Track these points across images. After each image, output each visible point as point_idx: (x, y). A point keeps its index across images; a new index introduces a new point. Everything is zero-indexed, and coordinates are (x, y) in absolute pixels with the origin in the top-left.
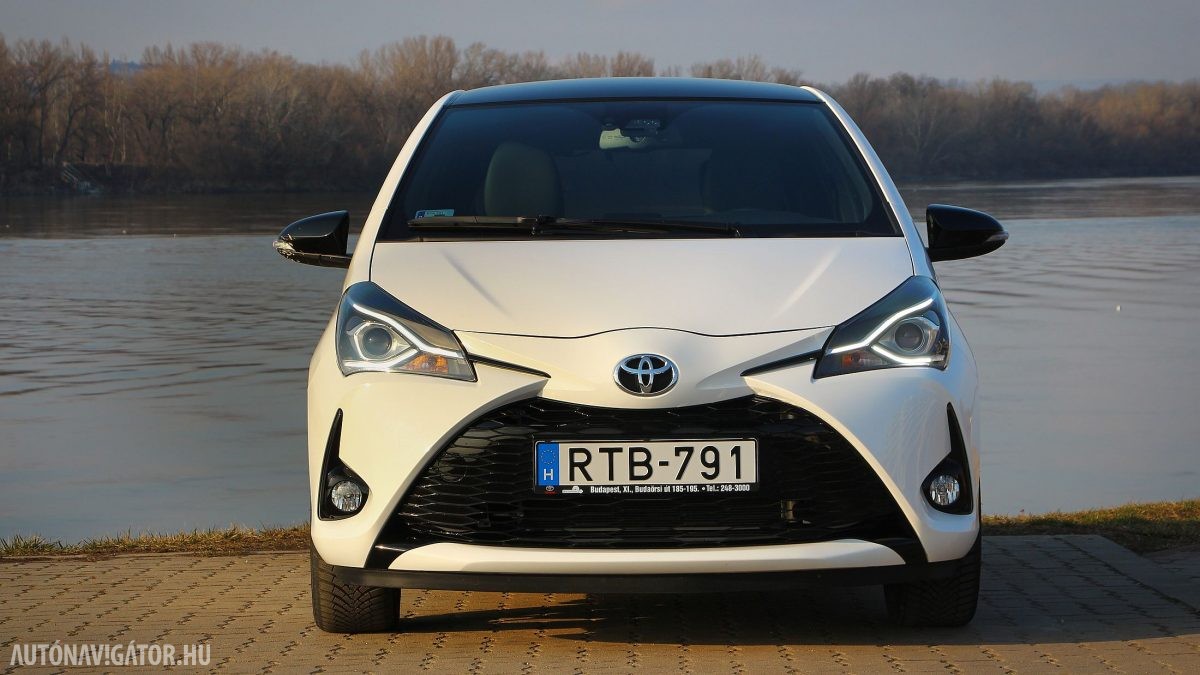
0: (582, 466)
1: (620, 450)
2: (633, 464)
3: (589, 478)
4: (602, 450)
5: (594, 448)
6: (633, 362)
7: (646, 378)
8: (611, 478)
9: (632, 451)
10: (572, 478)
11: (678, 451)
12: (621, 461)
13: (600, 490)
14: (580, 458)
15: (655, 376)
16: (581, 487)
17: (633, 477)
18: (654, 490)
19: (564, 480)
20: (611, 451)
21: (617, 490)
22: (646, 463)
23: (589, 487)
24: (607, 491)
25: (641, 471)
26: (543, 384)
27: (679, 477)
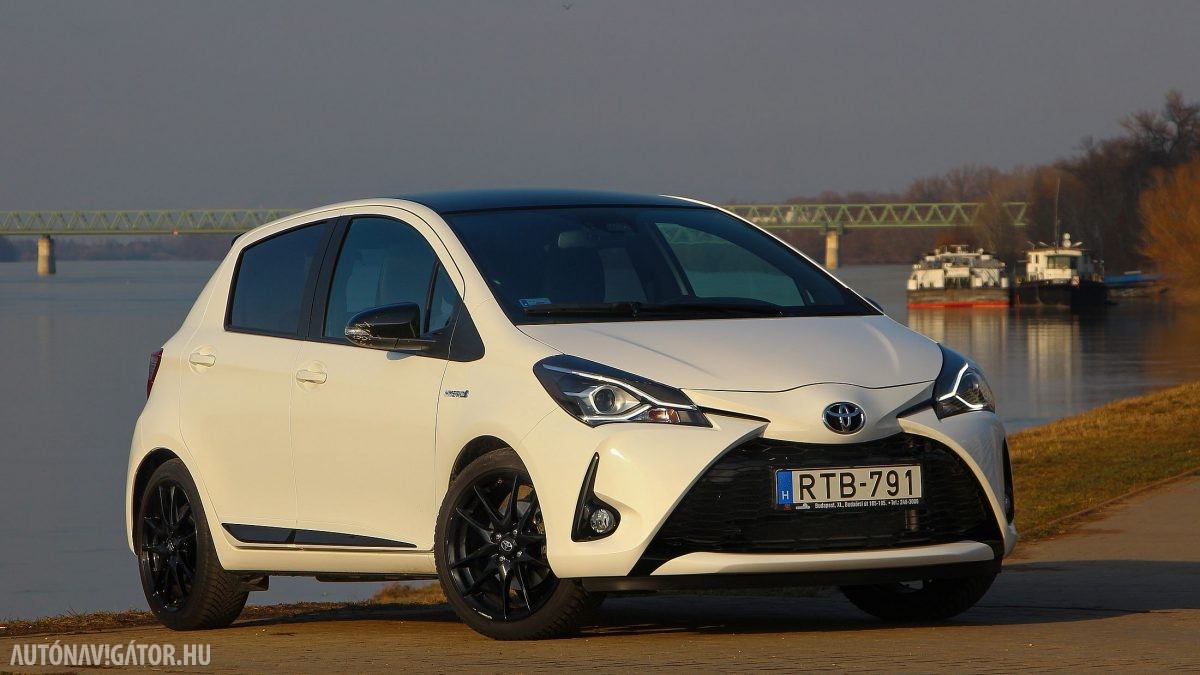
0: (808, 488)
1: (833, 475)
2: (843, 485)
3: (813, 497)
4: (822, 476)
5: (816, 474)
6: (834, 408)
7: (845, 420)
8: (829, 497)
9: (842, 475)
10: (802, 498)
11: (872, 474)
12: (835, 482)
13: (822, 506)
14: (807, 482)
15: (852, 418)
16: (809, 504)
17: (843, 496)
18: (858, 504)
19: (796, 499)
20: (828, 476)
21: (833, 506)
22: (851, 485)
23: (814, 504)
24: (827, 506)
25: (848, 491)
26: (764, 427)
27: (873, 495)
